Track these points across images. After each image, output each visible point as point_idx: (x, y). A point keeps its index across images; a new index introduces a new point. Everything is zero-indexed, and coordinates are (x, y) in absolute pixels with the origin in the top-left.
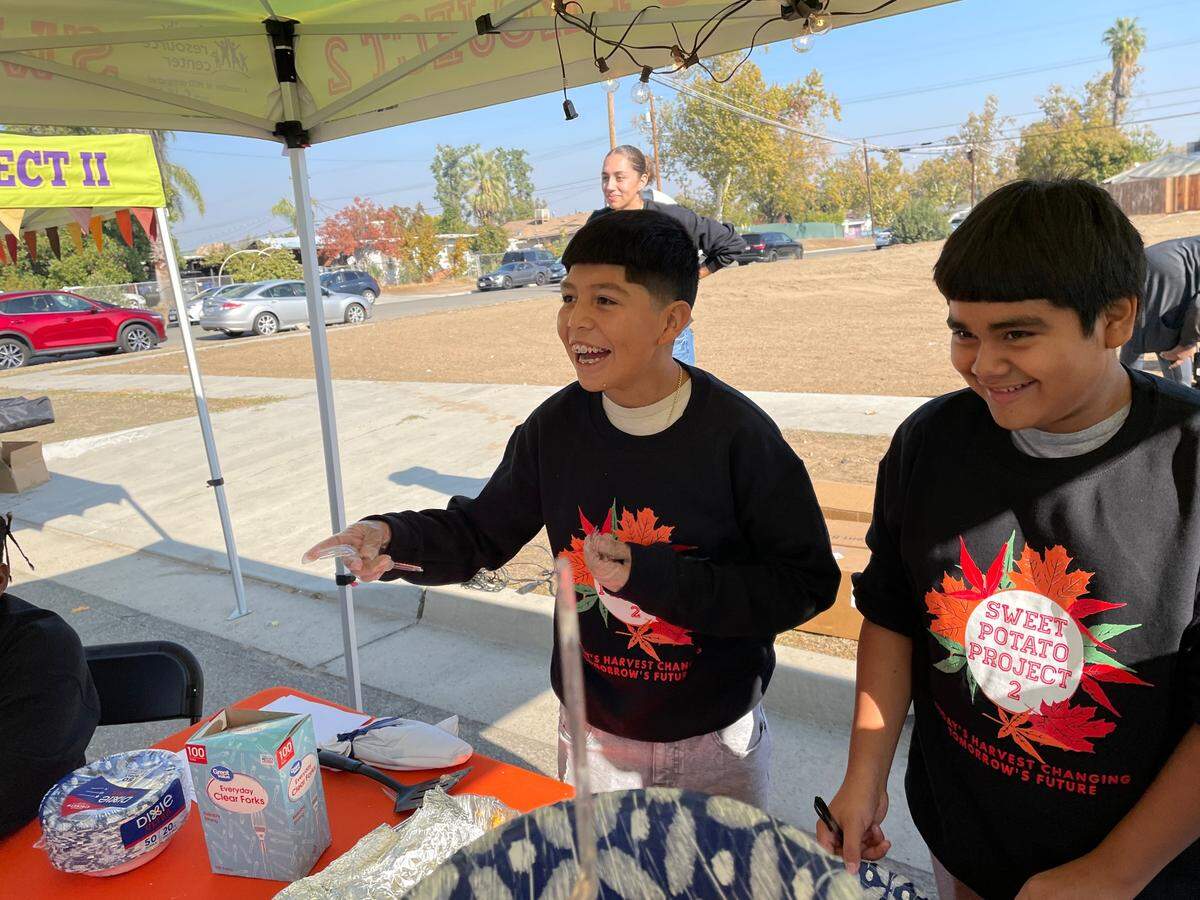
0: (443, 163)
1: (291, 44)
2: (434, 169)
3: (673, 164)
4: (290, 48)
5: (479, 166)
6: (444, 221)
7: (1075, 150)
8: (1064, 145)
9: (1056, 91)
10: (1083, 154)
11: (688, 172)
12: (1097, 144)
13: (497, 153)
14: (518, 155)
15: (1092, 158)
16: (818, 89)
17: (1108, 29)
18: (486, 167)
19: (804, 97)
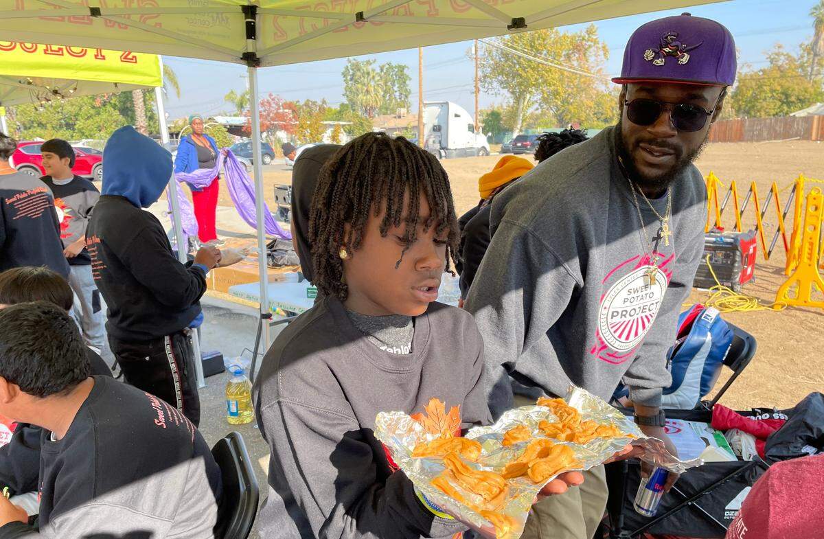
0: (350, 71)
1: (255, 19)
2: (344, 75)
3: (491, 83)
4: (253, 20)
5: (366, 76)
6: (340, 112)
7: (772, 91)
8: (765, 88)
9: (779, 47)
10: (777, 94)
11: (500, 89)
12: (788, 88)
13: (387, 66)
14: (402, 68)
15: (783, 97)
16: (595, 37)
17: (815, 6)
18: (371, 76)
19: (584, 42)
